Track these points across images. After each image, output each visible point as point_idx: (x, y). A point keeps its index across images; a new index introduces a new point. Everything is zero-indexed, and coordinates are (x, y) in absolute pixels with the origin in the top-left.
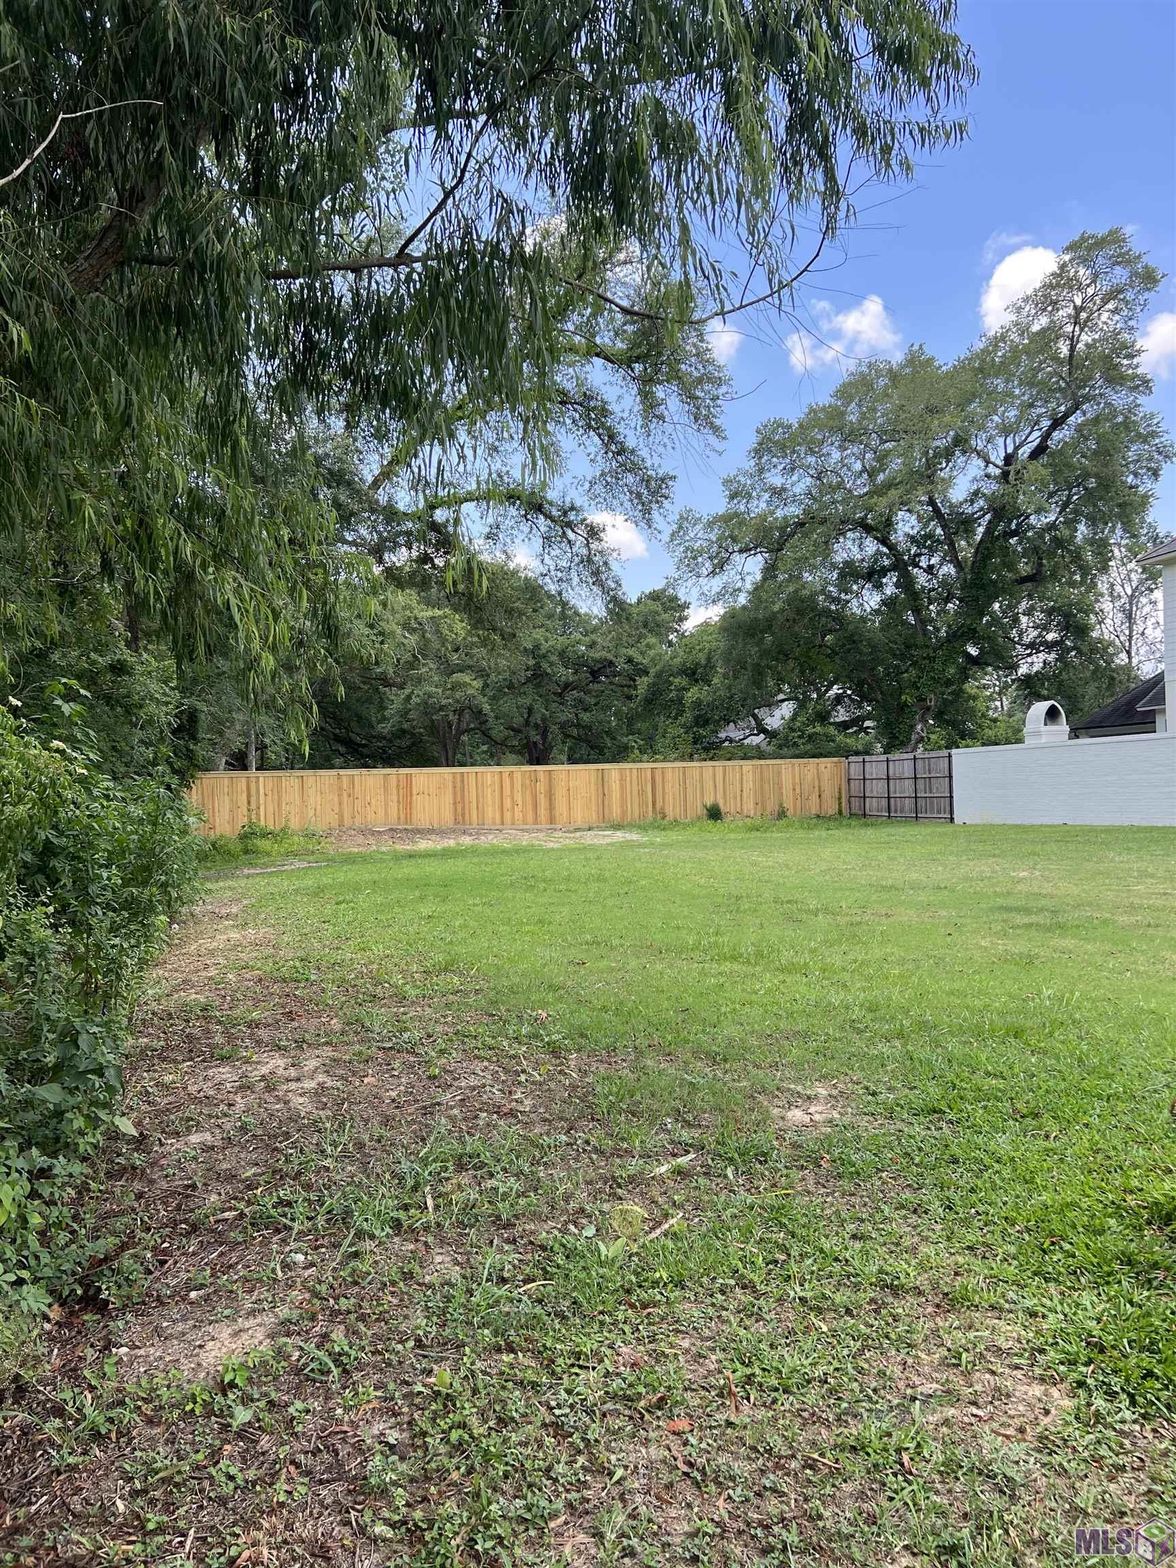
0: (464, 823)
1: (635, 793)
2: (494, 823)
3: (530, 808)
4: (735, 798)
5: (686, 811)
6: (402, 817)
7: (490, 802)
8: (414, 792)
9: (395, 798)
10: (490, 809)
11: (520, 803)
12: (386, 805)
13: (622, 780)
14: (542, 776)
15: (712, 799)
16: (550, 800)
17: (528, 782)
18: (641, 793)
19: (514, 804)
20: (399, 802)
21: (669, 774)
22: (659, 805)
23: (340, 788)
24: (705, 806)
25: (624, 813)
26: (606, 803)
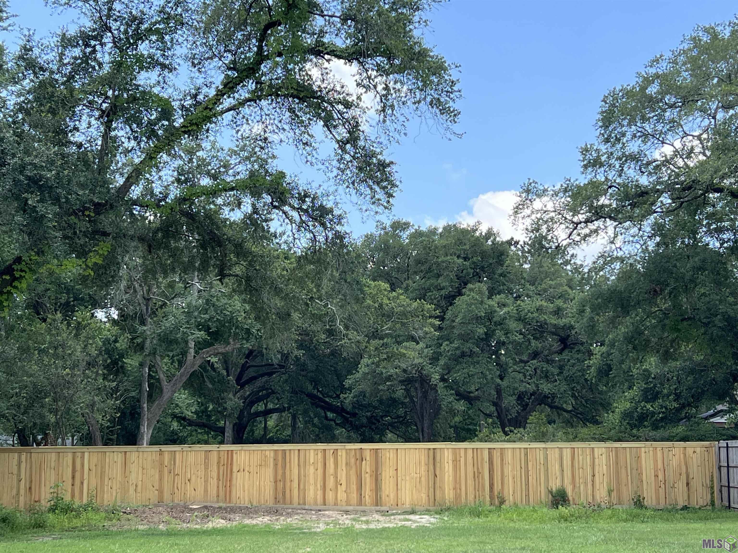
0: (284, 503)
1: (470, 475)
2: (316, 503)
3: (354, 487)
4: (586, 484)
5: (527, 495)
6: (222, 494)
7: (312, 481)
8: (235, 469)
9: (215, 474)
10: (312, 488)
11: (344, 482)
12: (206, 481)
13: (456, 461)
14: (367, 455)
15: (559, 483)
16: (377, 480)
17: (353, 460)
18: (477, 475)
19: (337, 483)
20: (219, 479)
21: (509, 455)
22: (497, 487)
23: (162, 464)
24: (551, 492)
25: (457, 497)
26: (438, 485)
